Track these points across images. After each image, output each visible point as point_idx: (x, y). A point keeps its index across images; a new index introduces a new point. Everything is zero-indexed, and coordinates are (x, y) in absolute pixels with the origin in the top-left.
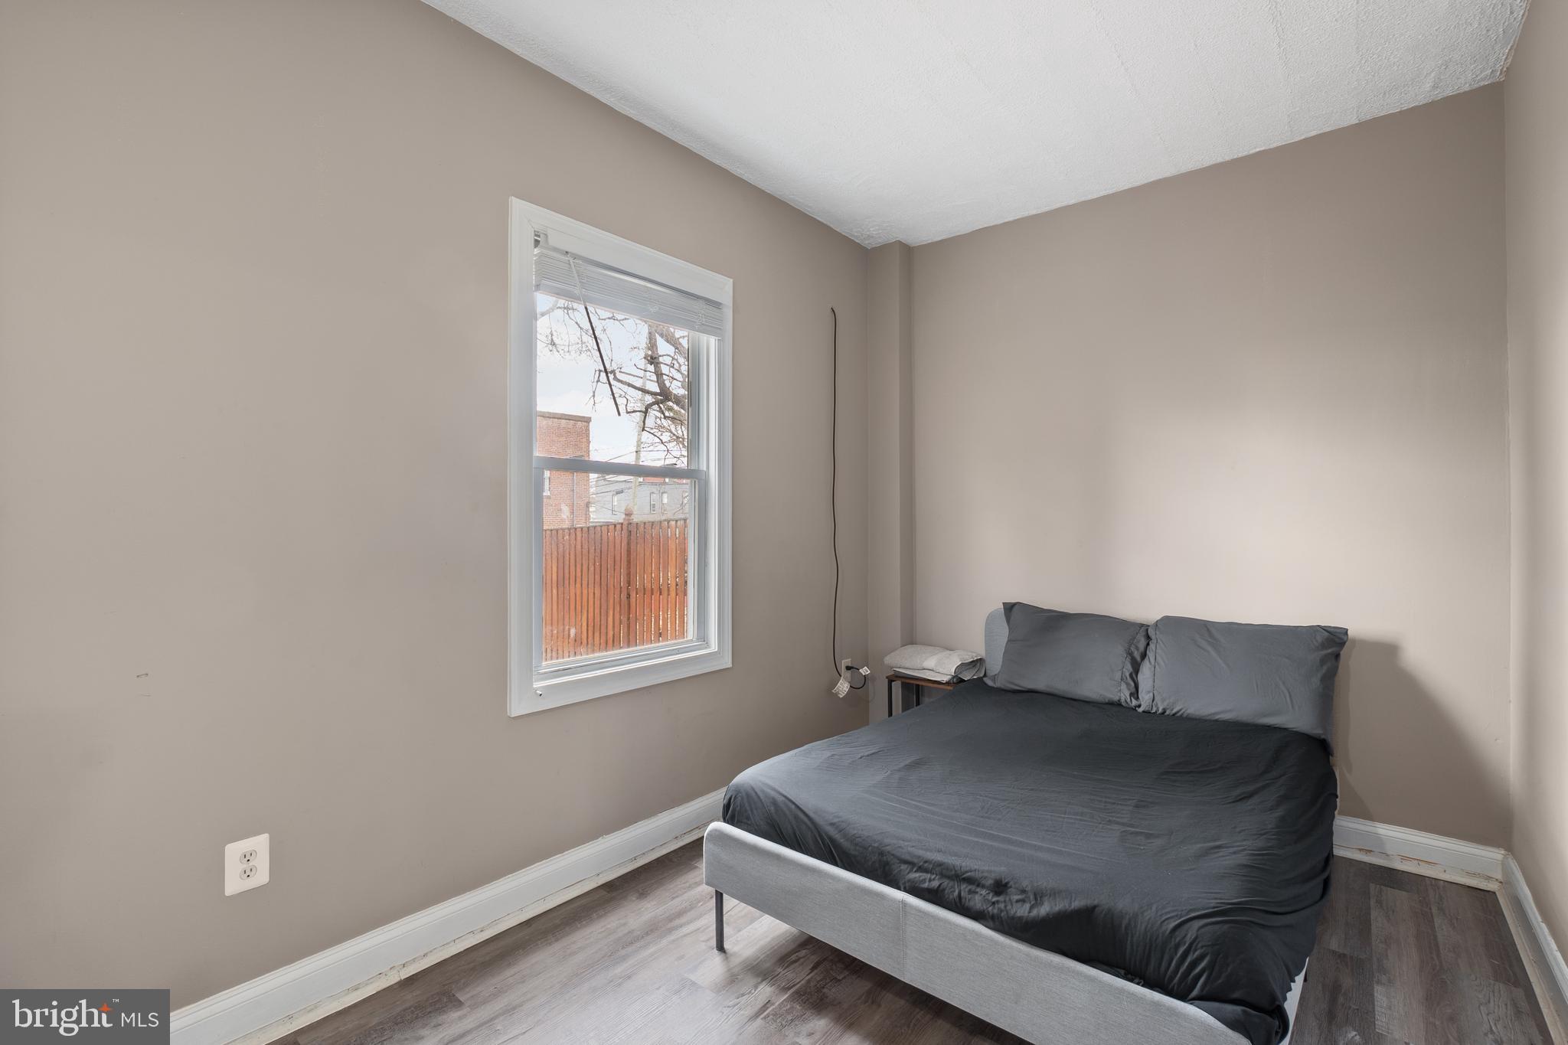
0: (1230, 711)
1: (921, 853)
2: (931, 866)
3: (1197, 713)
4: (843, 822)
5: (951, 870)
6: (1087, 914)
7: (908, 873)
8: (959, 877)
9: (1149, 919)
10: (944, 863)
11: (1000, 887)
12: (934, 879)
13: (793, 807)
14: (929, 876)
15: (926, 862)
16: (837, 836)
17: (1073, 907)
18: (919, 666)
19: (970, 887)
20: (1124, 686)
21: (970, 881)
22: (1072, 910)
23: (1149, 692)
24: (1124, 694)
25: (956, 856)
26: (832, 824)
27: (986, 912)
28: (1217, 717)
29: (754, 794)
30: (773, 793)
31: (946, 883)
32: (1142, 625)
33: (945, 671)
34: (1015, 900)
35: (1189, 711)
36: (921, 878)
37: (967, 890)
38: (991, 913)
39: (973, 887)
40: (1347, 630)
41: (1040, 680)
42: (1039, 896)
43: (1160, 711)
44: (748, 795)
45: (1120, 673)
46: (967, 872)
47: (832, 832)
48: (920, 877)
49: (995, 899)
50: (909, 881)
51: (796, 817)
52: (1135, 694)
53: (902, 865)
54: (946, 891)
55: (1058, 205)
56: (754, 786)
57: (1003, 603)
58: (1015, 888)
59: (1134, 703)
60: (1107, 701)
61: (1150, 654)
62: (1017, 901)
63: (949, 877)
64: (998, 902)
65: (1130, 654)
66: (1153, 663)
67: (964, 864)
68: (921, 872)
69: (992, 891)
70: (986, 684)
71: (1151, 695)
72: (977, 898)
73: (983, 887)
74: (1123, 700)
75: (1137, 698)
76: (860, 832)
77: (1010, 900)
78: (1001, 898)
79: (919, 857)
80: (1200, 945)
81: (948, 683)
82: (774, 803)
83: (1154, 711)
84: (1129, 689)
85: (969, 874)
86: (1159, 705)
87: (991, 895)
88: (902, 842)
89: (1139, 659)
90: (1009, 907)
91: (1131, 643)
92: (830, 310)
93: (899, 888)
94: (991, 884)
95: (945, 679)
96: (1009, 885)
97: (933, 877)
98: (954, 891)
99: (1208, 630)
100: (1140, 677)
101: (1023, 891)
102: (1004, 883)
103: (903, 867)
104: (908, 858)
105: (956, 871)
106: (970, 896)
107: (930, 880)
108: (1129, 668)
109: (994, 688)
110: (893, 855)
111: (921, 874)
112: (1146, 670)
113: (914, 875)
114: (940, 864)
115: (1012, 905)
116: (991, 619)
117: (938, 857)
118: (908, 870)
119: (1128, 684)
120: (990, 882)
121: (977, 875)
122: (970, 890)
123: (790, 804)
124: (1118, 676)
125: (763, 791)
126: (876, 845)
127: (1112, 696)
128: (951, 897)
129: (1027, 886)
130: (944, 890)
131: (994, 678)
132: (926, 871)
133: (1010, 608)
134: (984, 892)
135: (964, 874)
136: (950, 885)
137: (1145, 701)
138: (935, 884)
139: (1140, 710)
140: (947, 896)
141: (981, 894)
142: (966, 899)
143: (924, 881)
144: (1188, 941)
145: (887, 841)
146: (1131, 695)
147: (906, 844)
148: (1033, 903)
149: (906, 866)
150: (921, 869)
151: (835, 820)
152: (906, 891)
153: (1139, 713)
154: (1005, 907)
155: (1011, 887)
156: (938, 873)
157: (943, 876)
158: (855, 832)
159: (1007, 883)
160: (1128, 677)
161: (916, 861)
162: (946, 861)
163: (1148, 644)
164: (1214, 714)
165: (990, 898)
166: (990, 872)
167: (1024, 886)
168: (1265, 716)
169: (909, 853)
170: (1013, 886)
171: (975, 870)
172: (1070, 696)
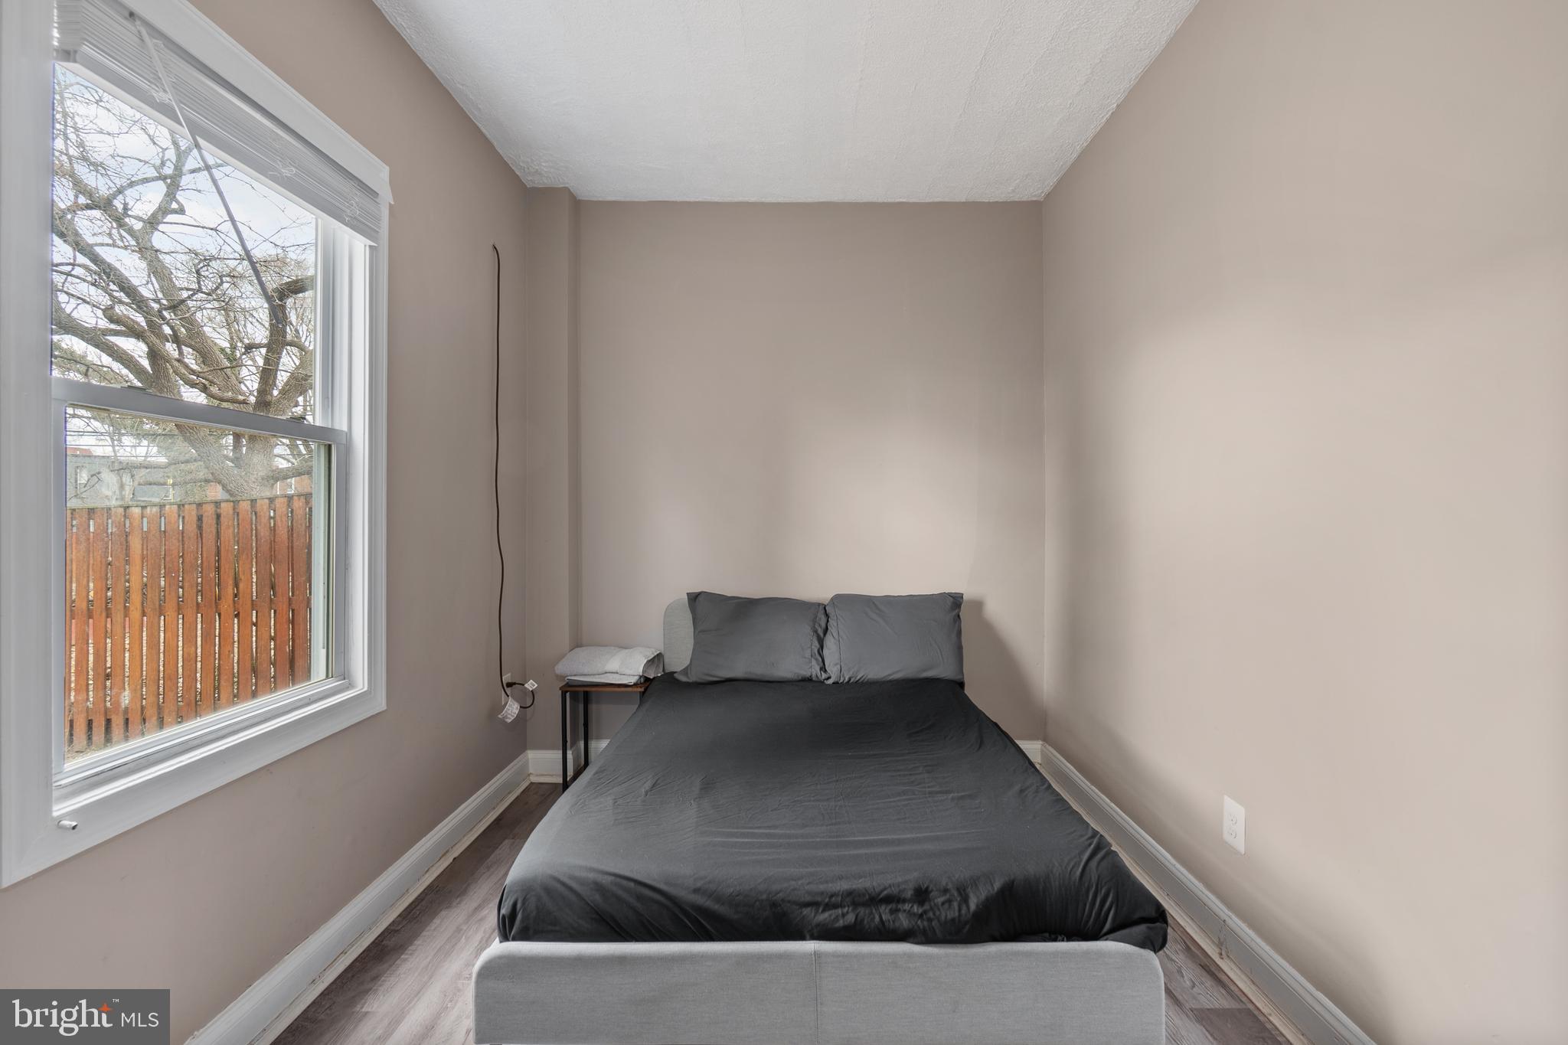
0: (897, 672)
1: (822, 887)
2: (839, 899)
3: (875, 677)
4: (710, 882)
5: (864, 895)
6: (1009, 892)
7: (815, 916)
8: (875, 900)
9: (1059, 875)
10: (854, 890)
11: (922, 895)
12: (847, 912)
13: (632, 885)
14: (839, 911)
15: (832, 896)
16: (709, 904)
17: (996, 889)
18: (600, 671)
19: (890, 907)
20: (814, 662)
21: (889, 900)
22: (996, 894)
23: (836, 664)
24: (814, 670)
25: (861, 877)
26: (696, 891)
27: (916, 927)
28: (891, 678)
29: (558, 886)
30: (591, 876)
31: (862, 911)
32: (819, 604)
33: (631, 672)
34: (940, 904)
35: (869, 677)
36: (832, 918)
37: (887, 911)
38: (921, 927)
39: (893, 906)
40: (963, 594)
41: (739, 667)
42: (963, 892)
43: (847, 680)
44: (548, 890)
45: (809, 651)
46: (882, 891)
47: (700, 900)
48: (830, 916)
49: (920, 911)
50: (818, 925)
51: (640, 898)
52: (823, 669)
53: (804, 909)
54: (865, 922)
55: (740, 199)
56: (556, 874)
57: (688, 594)
58: (937, 891)
59: (824, 676)
60: (800, 678)
61: (832, 629)
62: (943, 904)
63: (864, 904)
64: (925, 912)
65: (816, 632)
66: (837, 637)
67: (875, 884)
68: (830, 910)
69: (915, 902)
70: (677, 680)
71: (839, 667)
72: (902, 916)
73: (904, 901)
74: (814, 674)
75: (825, 671)
76: (738, 888)
77: (935, 904)
78: (926, 907)
79: (822, 893)
80: (1103, 883)
81: (635, 685)
82: (599, 887)
83: (841, 681)
84: (818, 664)
85: (885, 892)
86: (845, 675)
87: (915, 907)
88: (793, 883)
89: (822, 635)
90: (938, 913)
91: (814, 621)
92: (491, 248)
93: (802, 938)
94: (911, 895)
95: (632, 680)
96: (930, 889)
97: (846, 910)
98: (874, 918)
99: (874, 603)
100: (826, 652)
101: (946, 891)
102: (923, 889)
103: (806, 911)
104: (808, 899)
105: (869, 895)
106: (893, 916)
107: (843, 915)
108: (816, 644)
109: (688, 682)
110: (789, 902)
111: (830, 912)
112: (830, 642)
113: (824, 917)
114: (850, 893)
115: (939, 909)
116: (669, 612)
117: (844, 886)
118: (813, 914)
119: (816, 660)
120: (909, 894)
121: (895, 891)
122: (891, 910)
123: (625, 882)
124: (808, 653)
125: (573, 878)
126: (764, 897)
127: (805, 673)
128: (873, 925)
129: (947, 884)
130: (862, 920)
131: (685, 671)
132: (835, 906)
133: (694, 598)
134: (907, 907)
135: (879, 894)
136: (867, 912)
137: (834, 673)
138: (851, 918)
139: (830, 682)
140: (867, 927)
141: (905, 911)
142: (889, 921)
143: (837, 919)
144: (1094, 880)
145: (776, 887)
146: (821, 669)
147: (800, 882)
148: (959, 899)
149: (809, 909)
150: (828, 907)
151: (699, 884)
152: (814, 938)
153: (829, 685)
154: (934, 914)
155: (932, 890)
156: (849, 903)
157: (855, 905)
158: (732, 890)
159: (927, 888)
160: (817, 653)
161: (819, 899)
162: (854, 887)
163: (828, 621)
164: (889, 675)
165: (916, 910)
166: (906, 882)
167: (944, 885)
168: (925, 670)
169: (809, 893)
170: (934, 889)
171: (890, 886)
172: (767, 679)
